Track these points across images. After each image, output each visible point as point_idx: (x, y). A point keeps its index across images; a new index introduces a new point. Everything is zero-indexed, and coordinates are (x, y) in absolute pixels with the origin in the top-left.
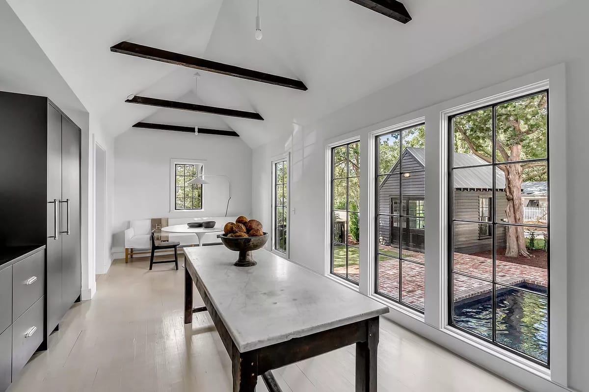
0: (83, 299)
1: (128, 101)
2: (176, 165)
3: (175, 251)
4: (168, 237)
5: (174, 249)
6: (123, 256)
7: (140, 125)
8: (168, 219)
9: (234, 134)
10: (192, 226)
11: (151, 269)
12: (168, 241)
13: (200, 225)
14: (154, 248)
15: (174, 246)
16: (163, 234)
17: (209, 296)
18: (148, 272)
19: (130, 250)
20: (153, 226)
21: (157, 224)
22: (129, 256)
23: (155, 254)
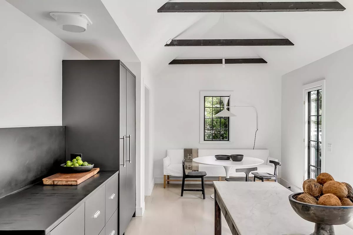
0: (136, 215)
1: (167, 45)
2: (205, 97)
3: (202, 181)
4: (198, 167)
5: (200, 179)
6: (162, 181)
7: (175, 62)
8: (198, 149)
9: (261, 61)
10: (219, 158)
11: (182, 195)
12: (198, 171)
13: (227, 158)
14: (185, 176)
15: (202, 177)
16: (194, 165)
17: (236, 228)
18: (180, 198)
19: (167, 177)
20: (185, 156)
21: (189, 153)
22: (166, 182)
23: (186, 183)
